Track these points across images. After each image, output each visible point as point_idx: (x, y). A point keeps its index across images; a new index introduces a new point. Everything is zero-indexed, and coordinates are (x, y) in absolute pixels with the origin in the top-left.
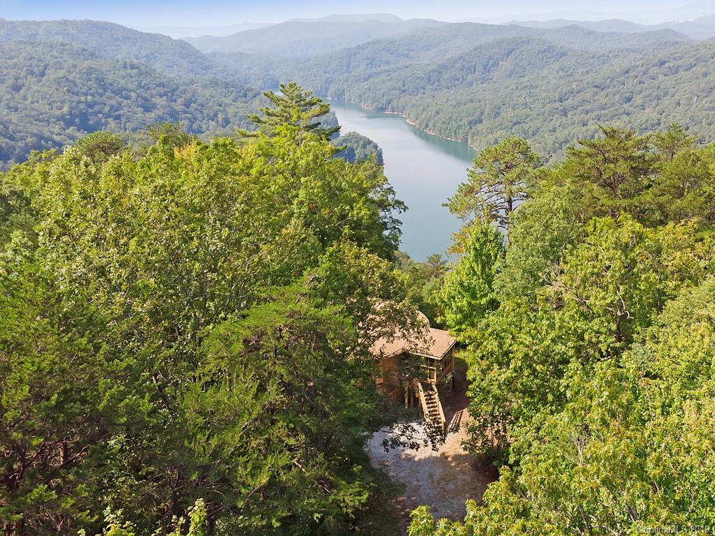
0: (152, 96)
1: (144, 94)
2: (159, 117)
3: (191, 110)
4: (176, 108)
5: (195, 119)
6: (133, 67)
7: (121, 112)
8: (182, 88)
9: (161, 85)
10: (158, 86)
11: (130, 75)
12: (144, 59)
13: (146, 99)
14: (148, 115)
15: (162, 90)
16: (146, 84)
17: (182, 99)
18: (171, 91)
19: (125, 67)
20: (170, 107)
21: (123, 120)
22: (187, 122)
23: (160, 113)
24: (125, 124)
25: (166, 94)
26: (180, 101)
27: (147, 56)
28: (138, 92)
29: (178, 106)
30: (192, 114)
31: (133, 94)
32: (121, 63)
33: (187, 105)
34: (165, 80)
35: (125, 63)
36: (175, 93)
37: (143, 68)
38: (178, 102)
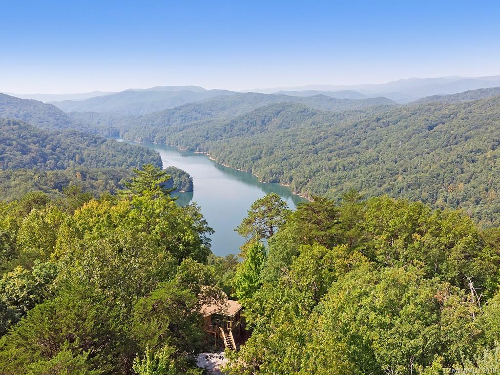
0: (29, 144)
1: (22, 142)
2: (33, 158)
3: (57, 152)
4: (45, 151)
5: (59, 159)
6: (15, 124)
7: (5, 155)
8: (50, 138)
9: (36, 136)
10: (33, 136)
11: (13, 129)
12: (22, 117)
13: (23, 146)
14: (24, 156)
15: (35, 139)
16: (24, 135)
17: (50, 145)
18: (42, 140)
19: (9, 124)
20: (41, 150)
21: (6, 161)
22: (53, 161)
23: (34, 155)
24: (7, 163)
25: (38, 142)
26: (48, 146)
27: (24, 115)
28: (18, 141)
29: (47, 150)
30: (57, 155)
31: (14, 143)
32: (6, 121)
33: (54, 149)
34: (38, 132)
35: (9, 121)
36: (46, 141)
37: (22, 124)
38: (47, 148)
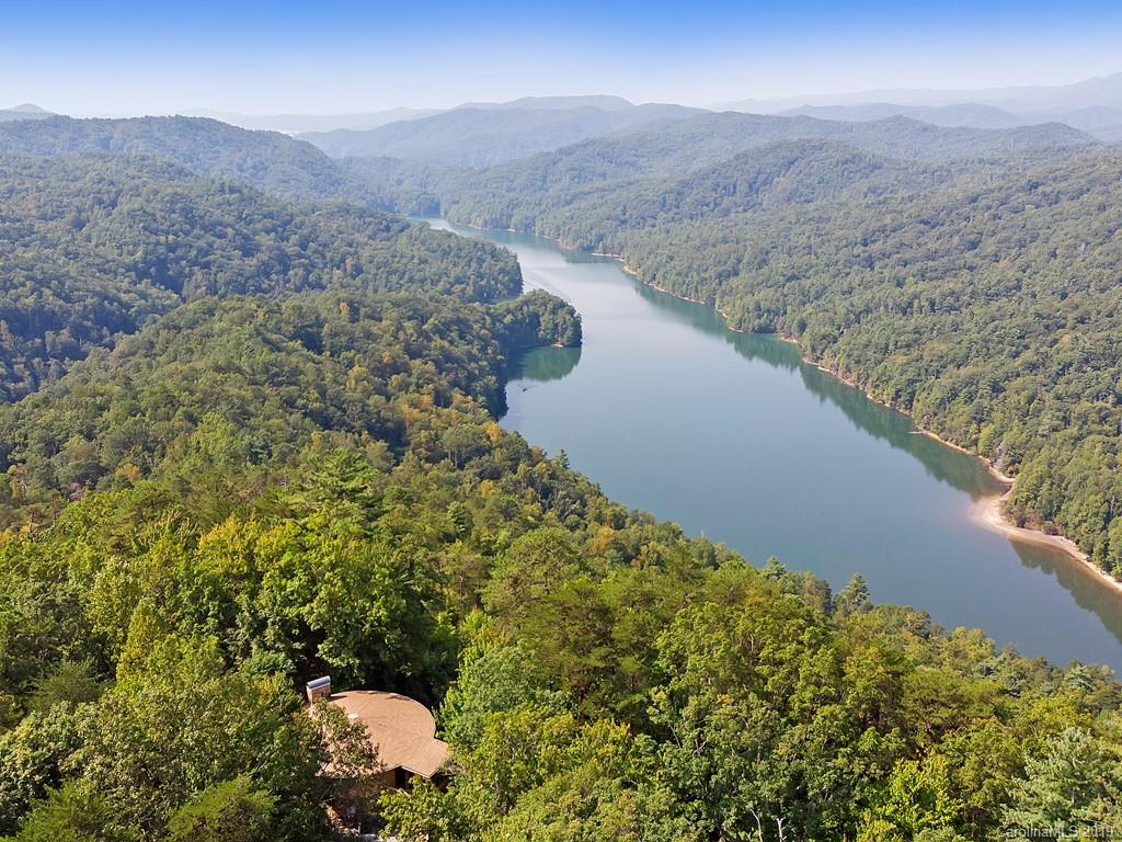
0: (256, 233)
1: (244, 231)
2: (263, 263)
3: (309, 252)
4: (287, 249)
5: (314, 266)
6: (232, 191)
7: (212, 257)
8: (298, 220)
9: (270, 216)
10: (265, 217)
11: (228, 201)
12: (251, 170)
13: (245, 237)
14: (247, 261)
15: (268, 223)
16: (248, 215)
17: (297, 237)
18: (282, 224)
19: (222, 191)
20: (279, 249)
21: (214, 269)
22: (301, 272)
23: (264, 257)
24: (215, 275)
25: (274, 229)
26: (294, 238)
27: (255, 167)
28: (237, 227)
29: (291, 248)
30: (308, 258)
31: (230, 231)
32: (217, 184)
33: (304, 247)
34: (275, 209)
35: (223, 185)
36: (288, 227)
37: (245, 191)
38: (291, 241)
